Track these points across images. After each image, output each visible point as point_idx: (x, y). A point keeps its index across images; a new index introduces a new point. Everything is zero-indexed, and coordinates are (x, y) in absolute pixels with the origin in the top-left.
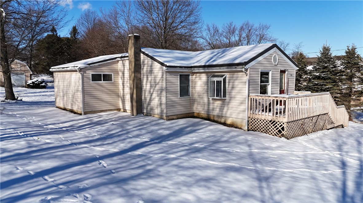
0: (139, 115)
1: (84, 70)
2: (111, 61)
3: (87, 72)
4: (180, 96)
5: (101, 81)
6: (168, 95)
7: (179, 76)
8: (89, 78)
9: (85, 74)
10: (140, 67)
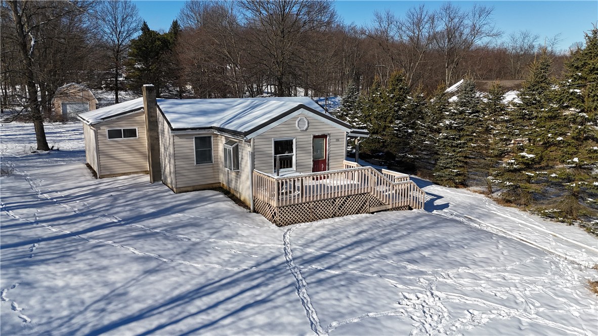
0: (156, 183)
1: (97, 126)
2: (133, 112)
3: (101, 128)
4: (197, 164)
5: (122, 137)
6: (176, 163)
7: (194, 139)
8: (104, 135)
9: (99, 131)
10: (156, 124)
